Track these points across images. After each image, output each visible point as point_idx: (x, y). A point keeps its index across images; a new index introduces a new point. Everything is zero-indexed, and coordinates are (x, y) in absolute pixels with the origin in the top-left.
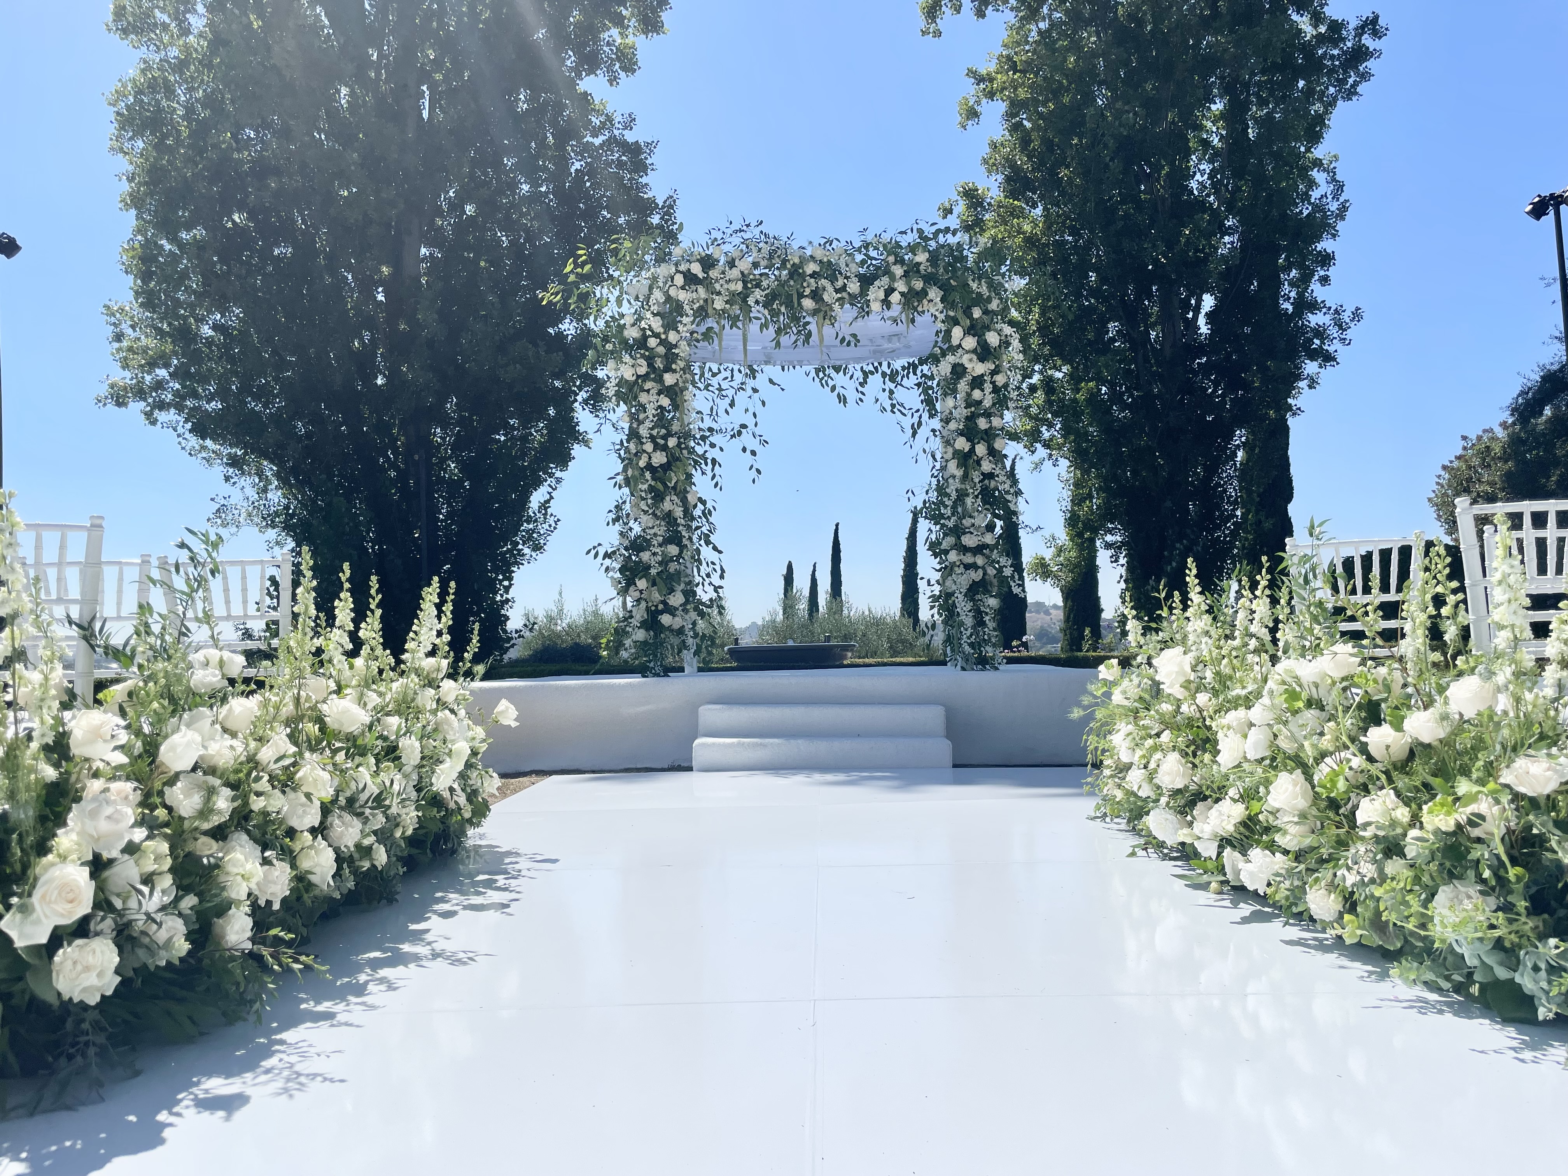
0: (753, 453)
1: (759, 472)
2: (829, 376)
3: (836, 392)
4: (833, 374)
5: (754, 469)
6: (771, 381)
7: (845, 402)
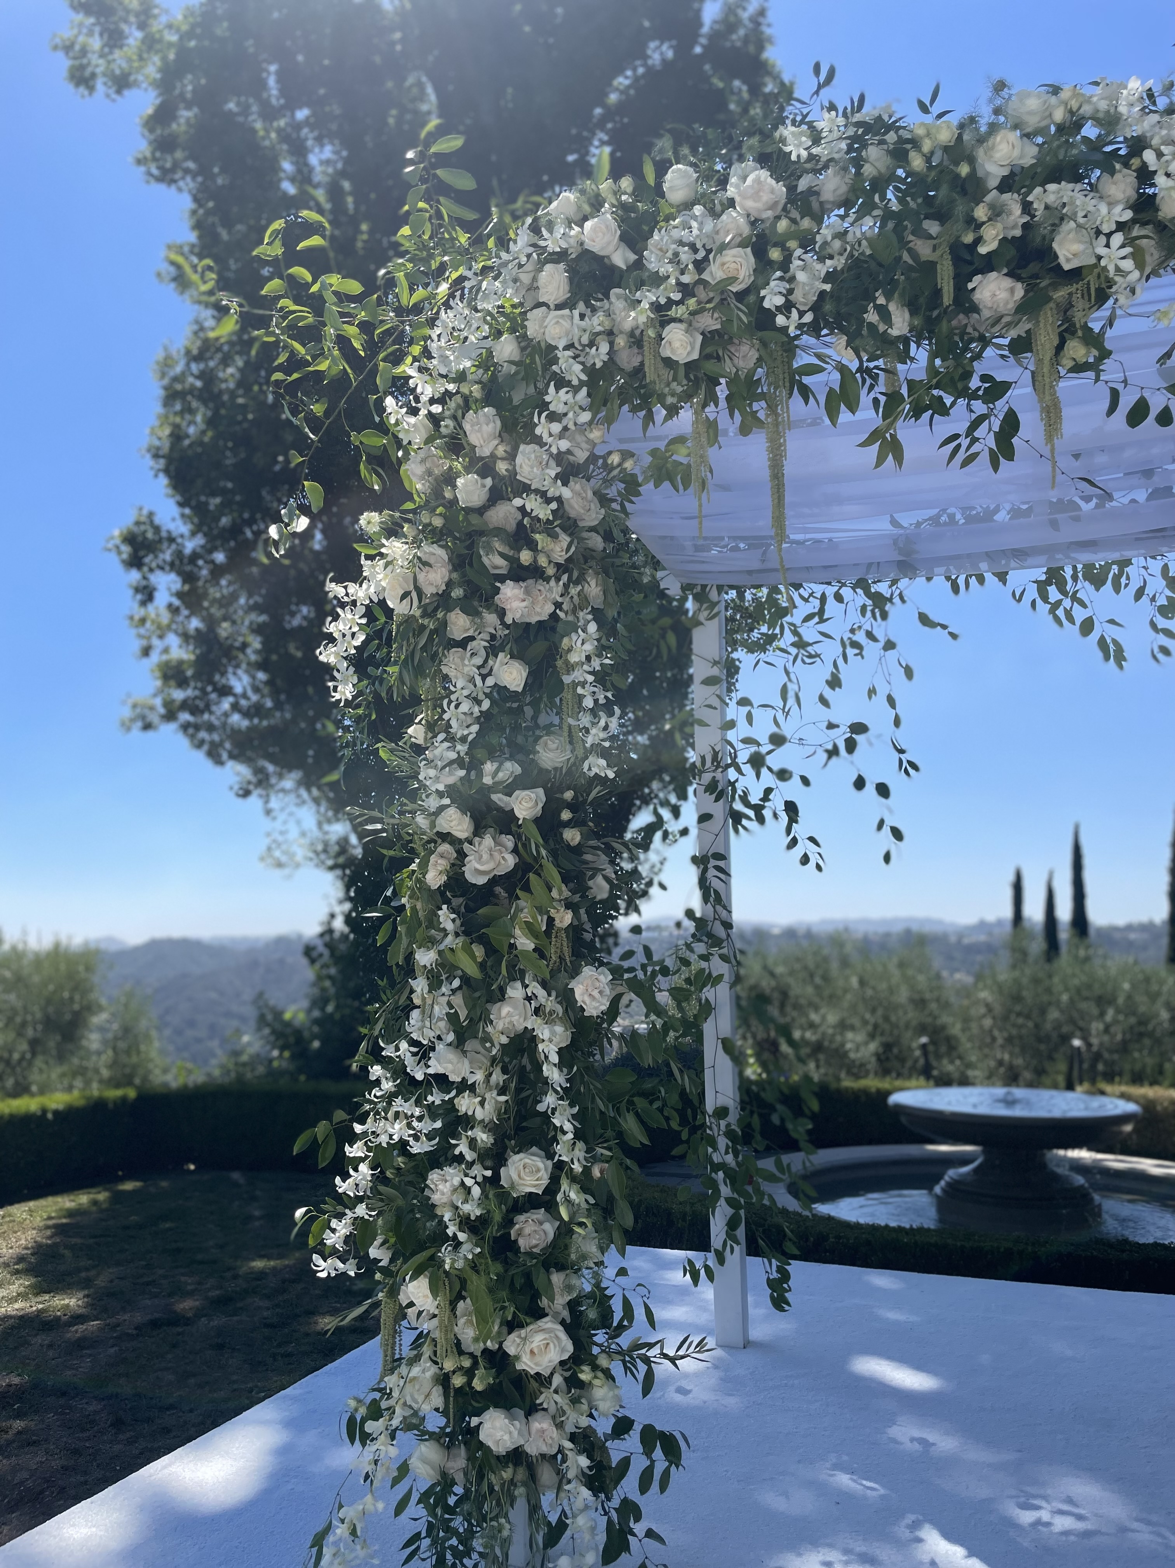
0: (883, 790)
1: (897, 834)
2: (1075, 598)
3: (1095, 636)
4: (1085, 589)
5: (886, 829)
6: (924, 619)
7: (1120, 658)
